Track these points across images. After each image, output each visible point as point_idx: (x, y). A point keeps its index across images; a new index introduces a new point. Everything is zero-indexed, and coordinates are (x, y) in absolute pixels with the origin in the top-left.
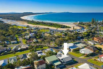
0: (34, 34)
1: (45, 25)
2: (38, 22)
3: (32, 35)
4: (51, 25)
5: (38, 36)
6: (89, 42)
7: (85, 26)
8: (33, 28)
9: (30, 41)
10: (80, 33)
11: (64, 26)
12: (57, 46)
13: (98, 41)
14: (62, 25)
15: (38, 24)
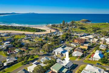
0: (9, 42)
1: (16, 29)
2: (6, 26)
3: (7, 44)
4: (24, 29)
5: (17, 44)
6: (71, 44)
7: (59, 28)
8: (4, 34)
9: (12, 52)
10: (59, 36)
11: (40, 29)
12: (46, 53)
13: (78, 42)
14: (36, 29)
15: (6, 28)
